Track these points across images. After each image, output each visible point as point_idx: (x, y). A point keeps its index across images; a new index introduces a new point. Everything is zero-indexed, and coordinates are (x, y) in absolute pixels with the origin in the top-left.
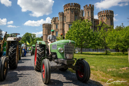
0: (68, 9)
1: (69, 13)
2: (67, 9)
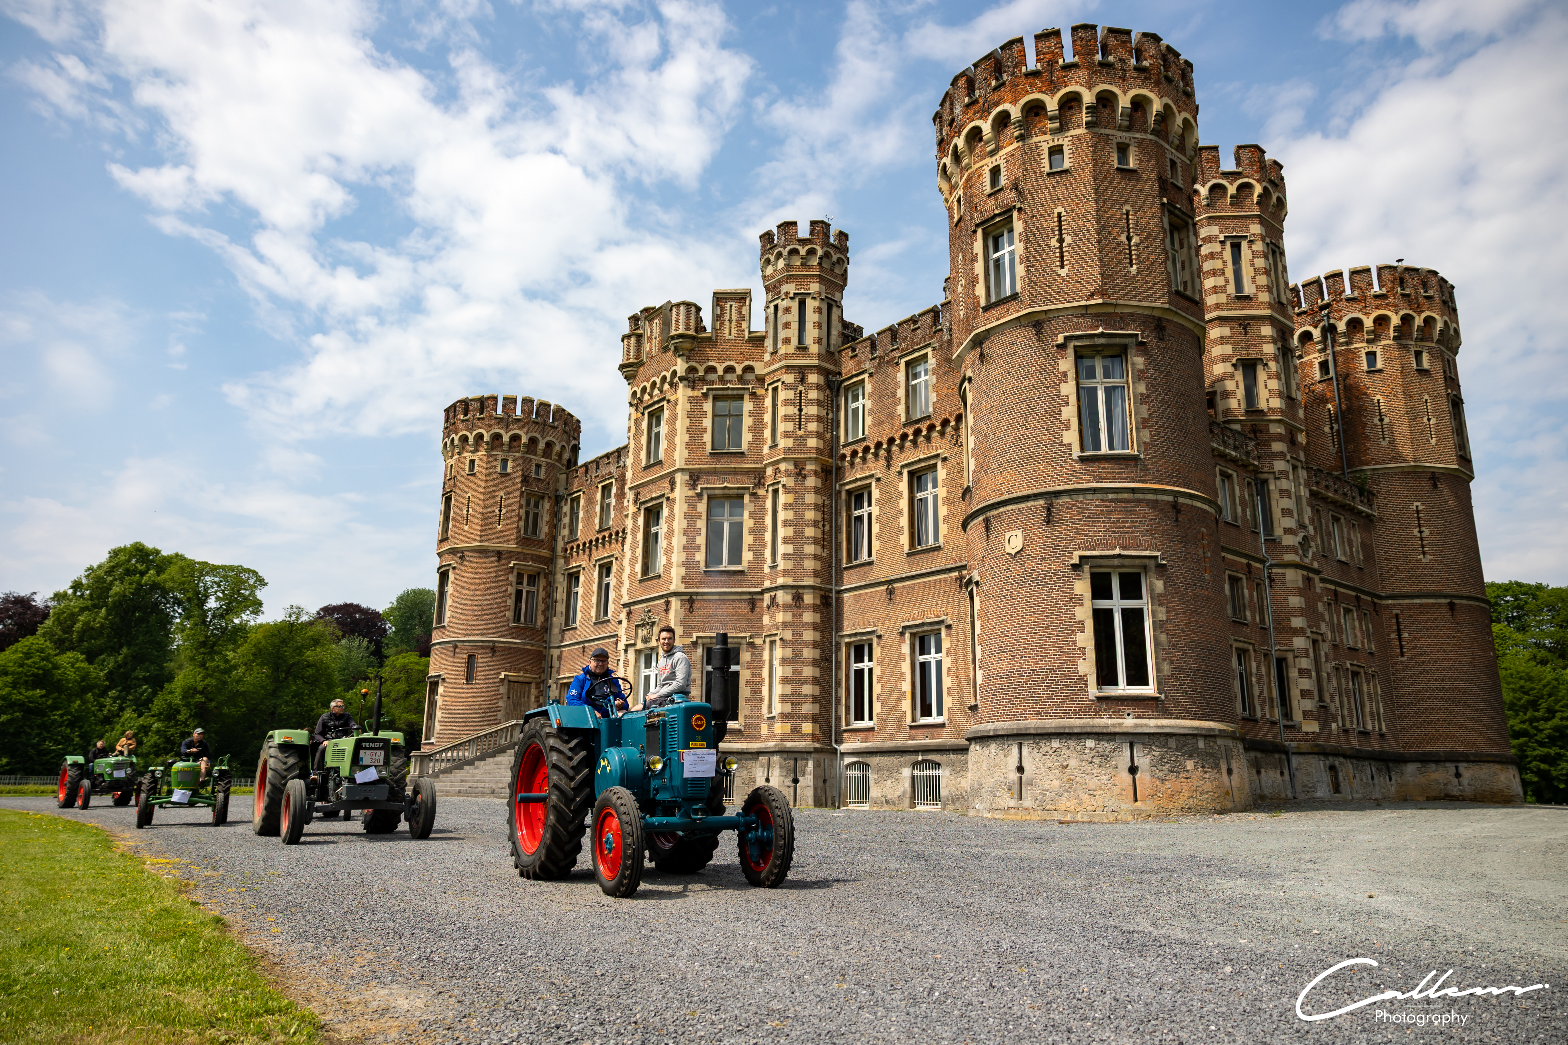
0: (1052, 104)
1: (1086, 175)
2: (1035, 110)
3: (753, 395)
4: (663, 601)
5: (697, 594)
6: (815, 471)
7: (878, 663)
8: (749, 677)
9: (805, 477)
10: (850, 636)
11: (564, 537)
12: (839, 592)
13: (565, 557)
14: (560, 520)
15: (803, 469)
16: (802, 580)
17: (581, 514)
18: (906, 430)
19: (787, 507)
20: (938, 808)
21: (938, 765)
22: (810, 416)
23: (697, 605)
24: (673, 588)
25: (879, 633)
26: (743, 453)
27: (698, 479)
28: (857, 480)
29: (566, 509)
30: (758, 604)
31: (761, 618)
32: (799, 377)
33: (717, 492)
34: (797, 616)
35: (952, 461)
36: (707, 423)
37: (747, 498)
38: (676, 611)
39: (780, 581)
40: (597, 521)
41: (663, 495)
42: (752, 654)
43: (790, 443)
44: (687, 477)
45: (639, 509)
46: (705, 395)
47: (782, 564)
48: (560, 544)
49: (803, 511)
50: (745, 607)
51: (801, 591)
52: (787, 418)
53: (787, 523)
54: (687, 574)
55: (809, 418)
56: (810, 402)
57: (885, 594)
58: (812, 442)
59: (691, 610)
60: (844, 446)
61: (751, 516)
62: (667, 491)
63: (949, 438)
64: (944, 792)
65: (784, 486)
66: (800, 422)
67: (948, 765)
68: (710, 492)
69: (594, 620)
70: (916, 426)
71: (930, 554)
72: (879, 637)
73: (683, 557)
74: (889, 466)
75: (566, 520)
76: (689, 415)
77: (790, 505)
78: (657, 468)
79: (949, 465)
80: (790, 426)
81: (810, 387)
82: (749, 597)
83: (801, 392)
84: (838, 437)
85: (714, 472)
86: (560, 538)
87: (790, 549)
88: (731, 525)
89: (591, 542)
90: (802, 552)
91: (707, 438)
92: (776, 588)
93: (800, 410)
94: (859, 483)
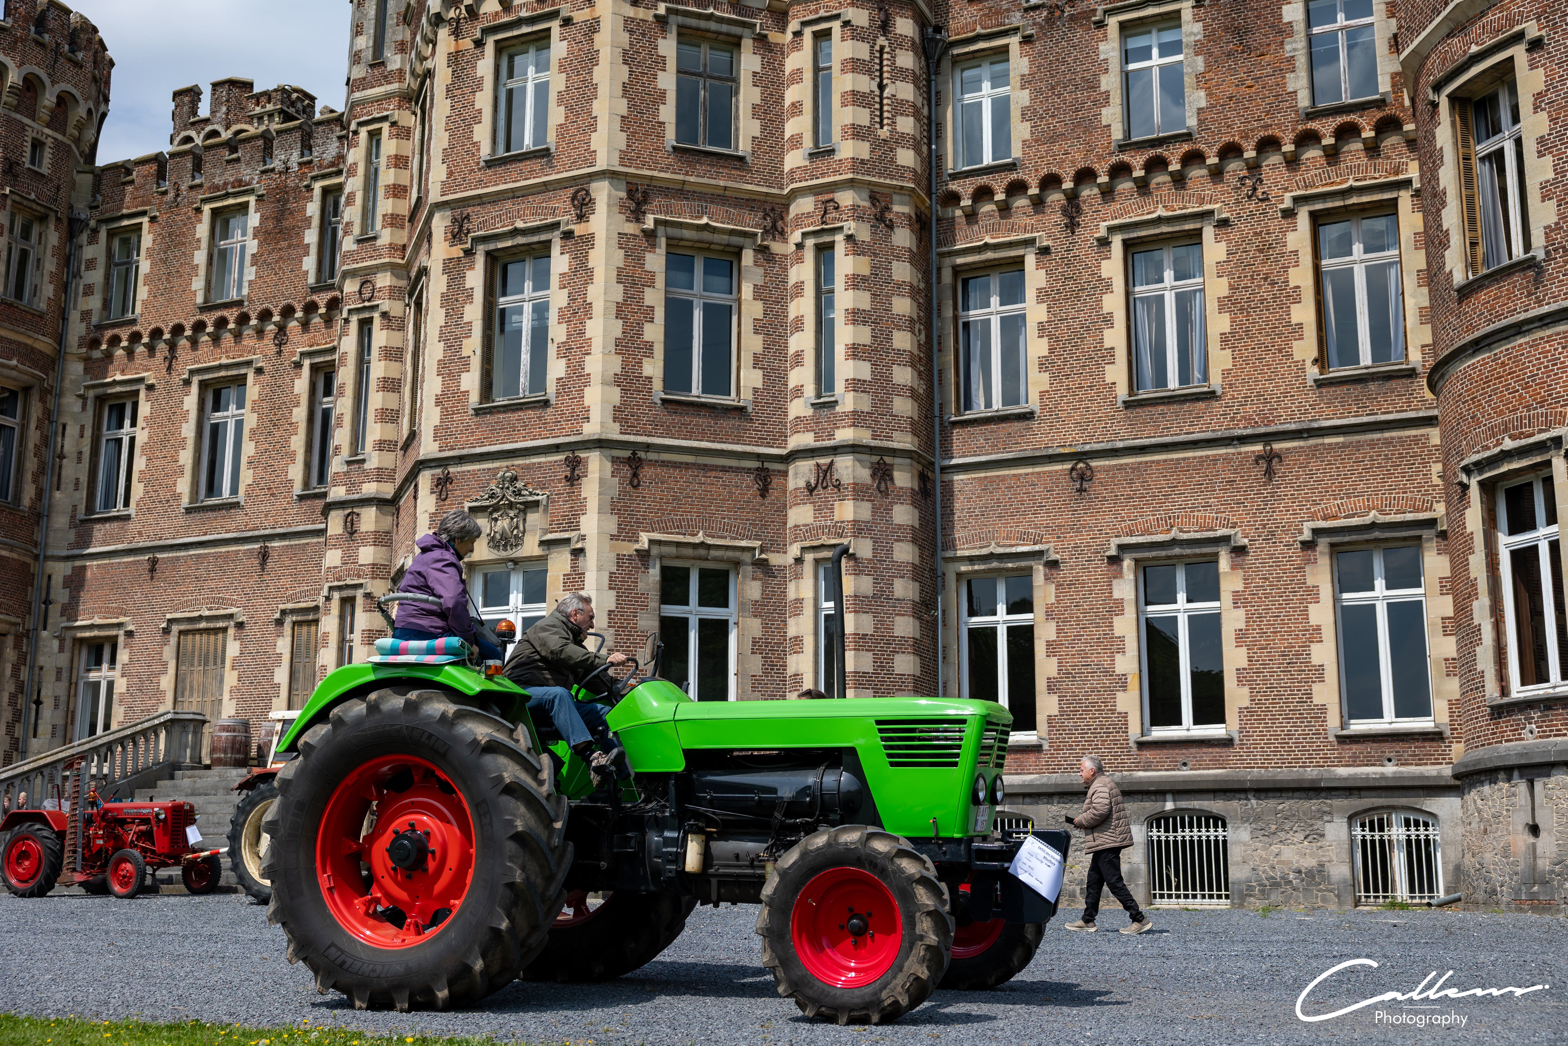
3: (761, 40)
4: (561, 457)
5: (648, 447)
6: (910, 218)
7: (1049, 615)
8: (758, 634)
9: (891, 227)
10: (971, 559)
11: (86, 315)
12: (944, 469)
13: (87, 360)
14: (77, 275)
15: (887, 209)
16: (889, 438)
17: (145, 266)
18: (1125, 157)
19: (856, 282)
20: (1223, 904)
21: (1219, 821)
22: (902, 102)
23: (647, 473)
24: (591, 429)
25: (1054, 557)
26: (742, 159)
27: (646, 199)
28: (987, 247)
29: (94, 251)
30: (776, 481)
31: (782, 510)
32: (879, 17)
33: (687, 234)
34: (882, 512)
35: (1243, 229)
36: (667, 81)
37: (748, 257)
38: (602, 481)
39: (845, 435)
40: (198, 284)
41: (555, 226)
42: (765, 587)
43: (864, 150)
44: (623, 194)
45: (469, 253)
46: (661, 21)
47: (847, 402)
48: (76, 330)
49: (889, 297)
50: (748, 485)
51: (888, 460)
52: (856, 98)
53: (856, 316)
54: (624, 403)
55: (899, 106)
56: (900, 74)
57: (1065, 481)
58: (906, 157)
59: (635, 482)
60: (955, 176)
61: (759, 293)
62: (566, 219)
63: (1235, 182)
64: (1236, 873)
65: (850, 238)
66: (881, 110)
67: (1245, 820)
68: (671, 231)
69: (185, 501)
70: (1152, 152)
71: (1186, 406)
72: (1053, 565)
73: (616, 364)
74: (1072, 226)
75: (96, 277)
76: (628, 58)
77: (864, 279)
78: (535, 165)
79: (1234, 235)
80: (863, 117)
81: (898, 43)
82: (754, 464)
83: (882, 50)
84: (940, 158)
85: (681, 192)
86: (74, 316)
87: (864, 371)
88: (708, 309)
89: (178, 330)
90: (888, 379)
91: (668, 113)
92: (836, 450)
93: (881, 87)
94: (990, 255)
